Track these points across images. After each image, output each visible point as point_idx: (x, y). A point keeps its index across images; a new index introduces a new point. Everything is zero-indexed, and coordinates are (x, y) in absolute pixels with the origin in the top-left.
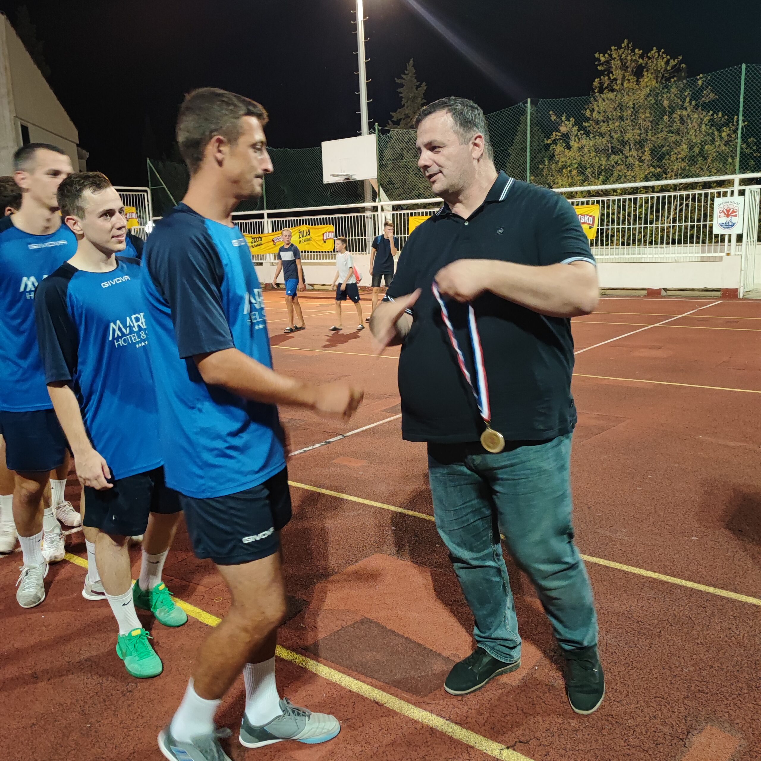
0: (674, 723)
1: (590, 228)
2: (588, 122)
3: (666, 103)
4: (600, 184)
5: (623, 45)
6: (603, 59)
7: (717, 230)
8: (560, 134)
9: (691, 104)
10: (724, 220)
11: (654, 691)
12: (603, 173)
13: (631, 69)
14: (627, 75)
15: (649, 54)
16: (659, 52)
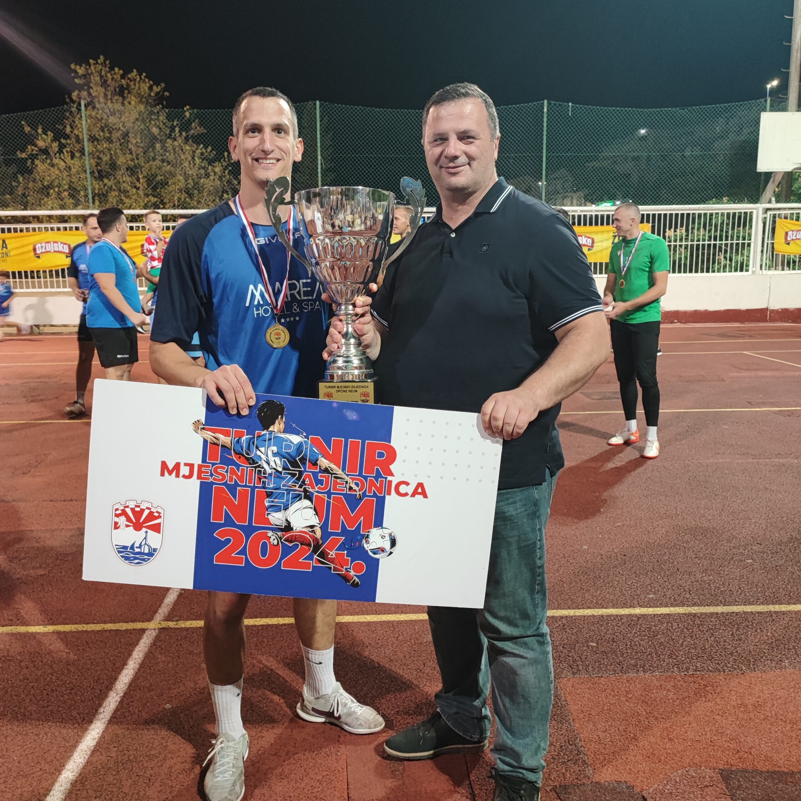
3: (155, 130)
5: (99, 61)
6: (79, 72)
8: (36, 149)
9: (180, 135)
13: (112, 89)
14: (109, 94)
15: (129, 76)
16: (140, 75)
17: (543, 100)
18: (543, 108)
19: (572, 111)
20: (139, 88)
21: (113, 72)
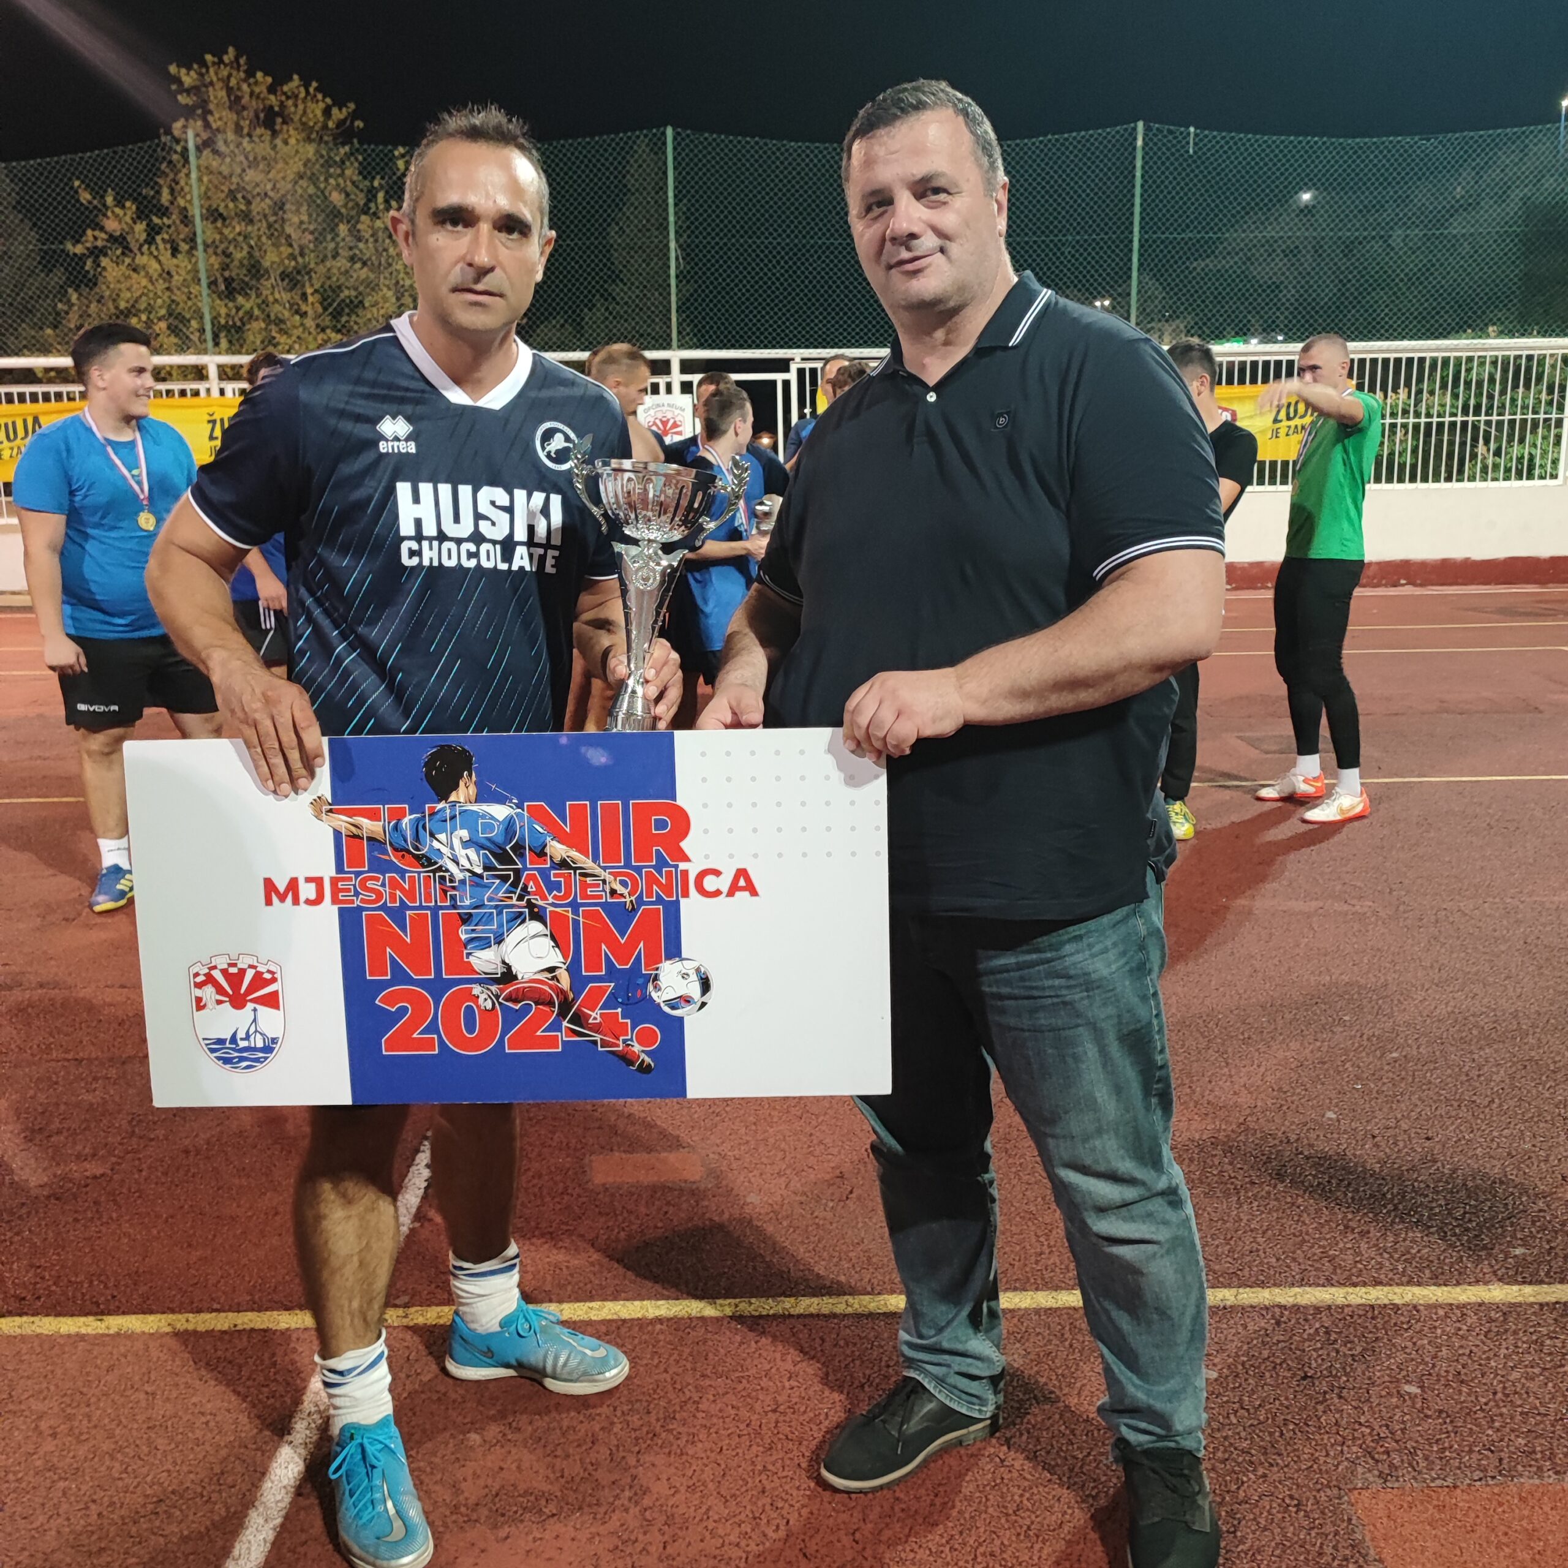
2: (164, 215)
3: (337, 198)
5: (226, 58)
6: (186, 80)
8: (103, 236)
13: (252, 114)
14: (245, 124)
15: (285, 88)
16: (307, 87)
17: (1136, 121)
18: (1135, 139)
19: (1195, 144)
20: (305, 112)
21: (252, 80)
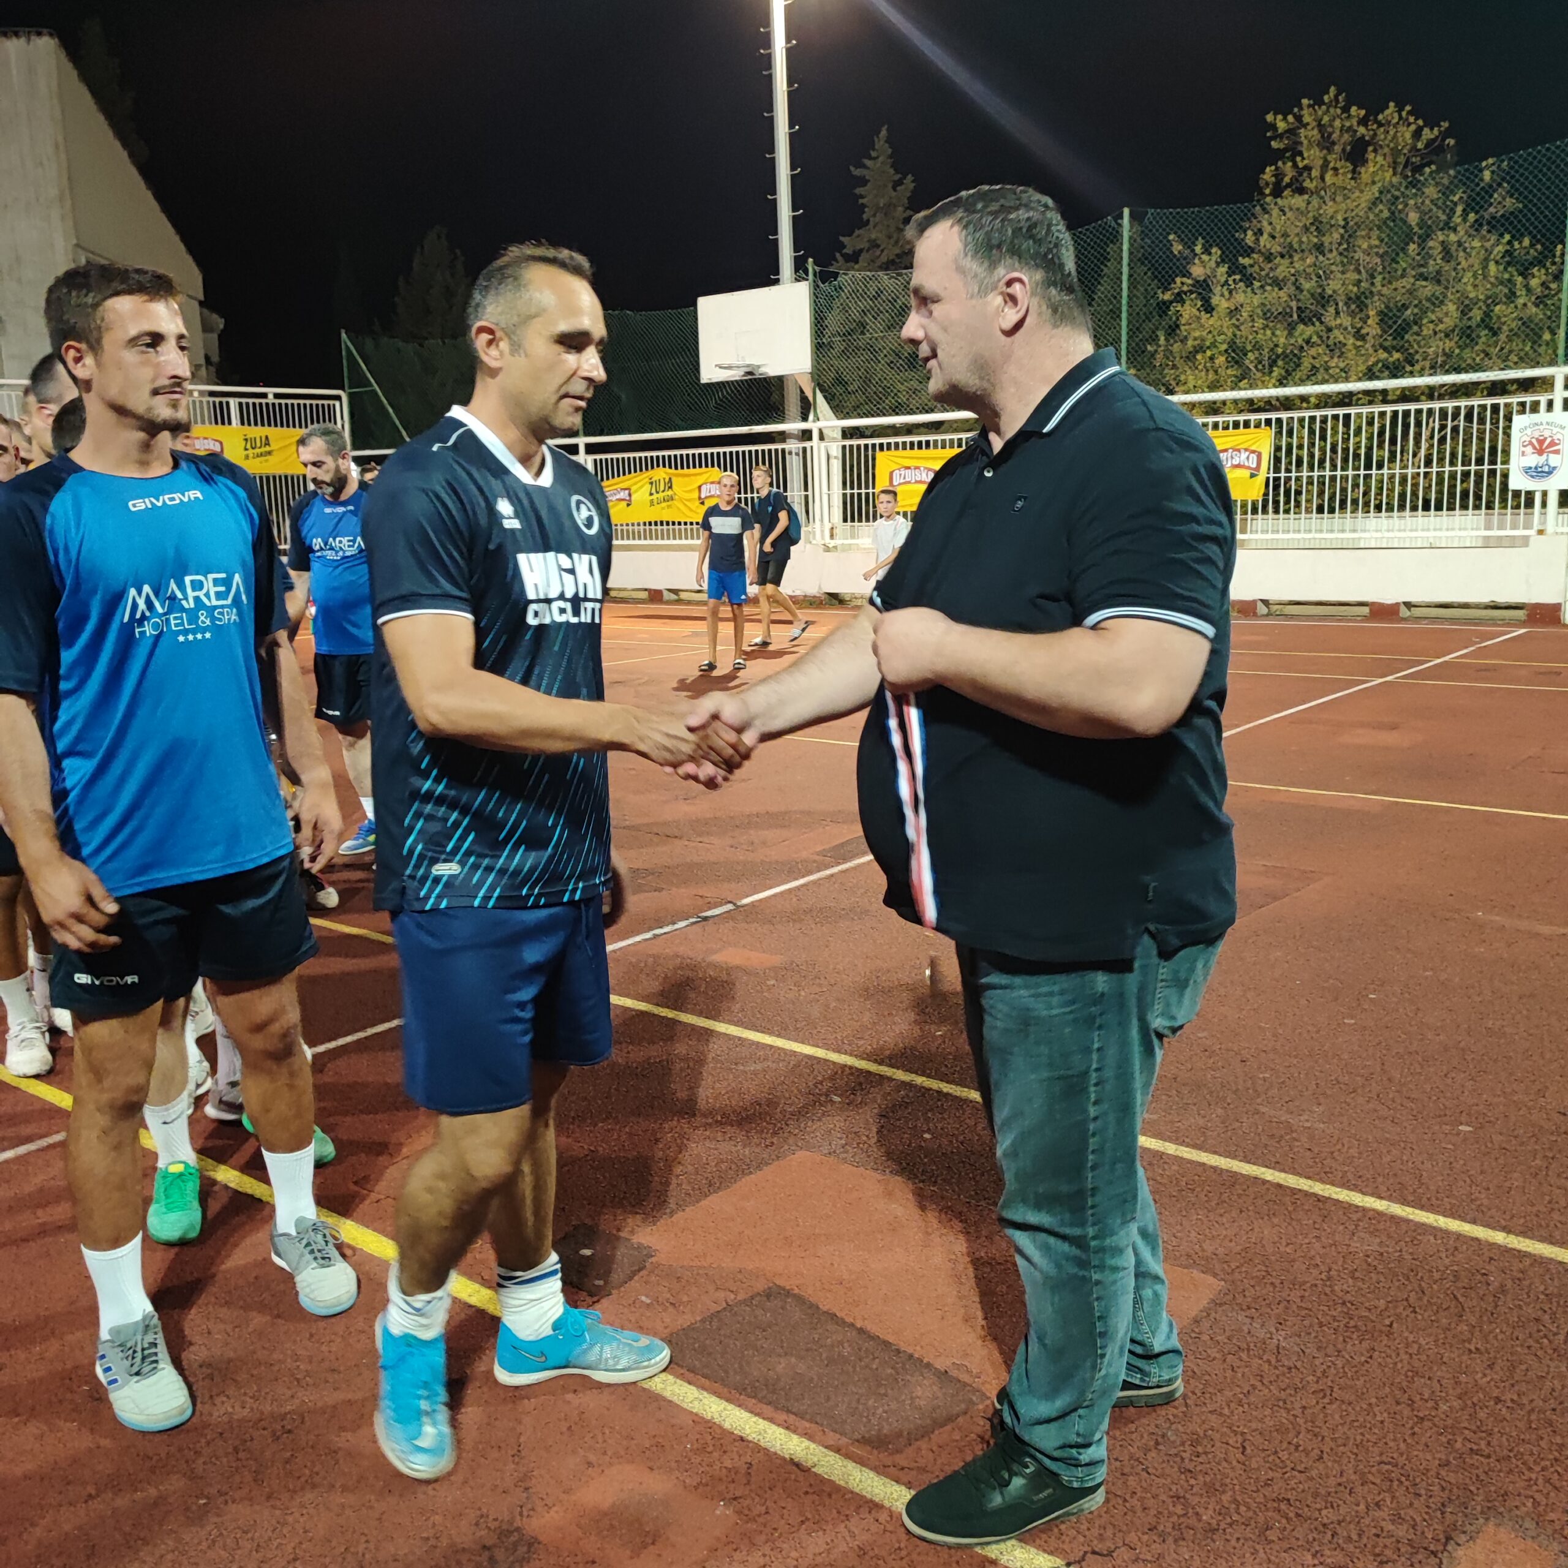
0: (1418, 1519)
1: (1252, 476)
2: (1248, 256)
3: (1413, 217)
4: (1275, 386)
5: (1326, 98)
6: (1281, 126)
7: (1518, 482)
8: (1190, 281)
9: (1465, 220)
10: (1533, 460)
11: (1376, 1450)
12: (1280, 363)
13: (1340, 149)
14: (1332, 158)
15: (1379, 117)
16: (1400, 112)
21: (1345, 115)
